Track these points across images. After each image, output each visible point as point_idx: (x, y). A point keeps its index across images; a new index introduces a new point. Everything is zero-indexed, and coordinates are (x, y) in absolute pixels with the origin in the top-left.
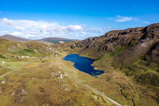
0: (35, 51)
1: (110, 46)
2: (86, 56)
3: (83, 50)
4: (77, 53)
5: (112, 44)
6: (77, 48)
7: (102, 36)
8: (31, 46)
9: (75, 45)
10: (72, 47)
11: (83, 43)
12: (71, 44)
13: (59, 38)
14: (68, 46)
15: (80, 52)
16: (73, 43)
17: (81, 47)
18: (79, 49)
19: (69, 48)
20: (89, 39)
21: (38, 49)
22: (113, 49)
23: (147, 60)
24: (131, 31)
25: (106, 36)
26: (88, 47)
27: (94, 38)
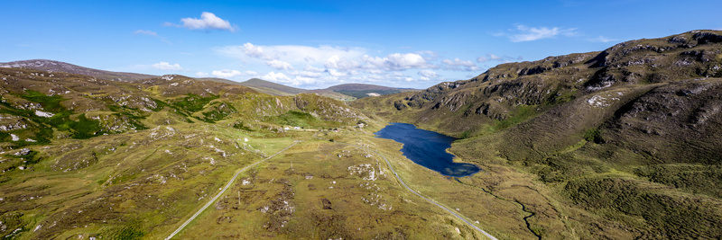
0: (314, 114)
1: (495, 103)
2: (433, 128)
3: (426, 114)
4: (412, 121)
5: (501, 99)
6: (410, 109)
7: (476, 79)
8: (305, 104)
9: (405, 102)
10: (398, 107)
11: (425, 97)
12: (396, 99)
13: (368, 86)
14: (389, 103)
15: (419, 118)
16: (400, 96)
17: (421, 106)
18: (417, 110)
19: (392, 109)
20: (440, 87)
21: (319, 111)
22: (505, 112)
23: (604, 142)
24: (556, 65)
25: (485, 79)
26: (437, 106)
27: (455, 83)
